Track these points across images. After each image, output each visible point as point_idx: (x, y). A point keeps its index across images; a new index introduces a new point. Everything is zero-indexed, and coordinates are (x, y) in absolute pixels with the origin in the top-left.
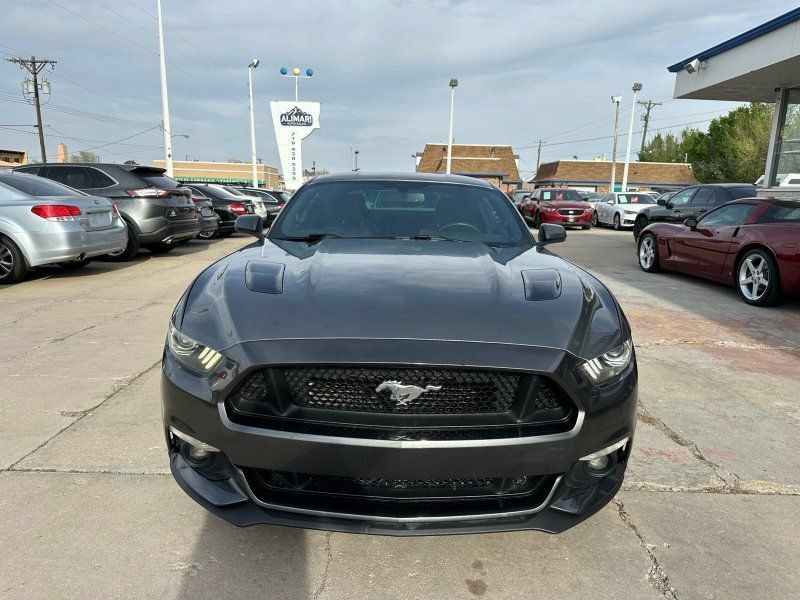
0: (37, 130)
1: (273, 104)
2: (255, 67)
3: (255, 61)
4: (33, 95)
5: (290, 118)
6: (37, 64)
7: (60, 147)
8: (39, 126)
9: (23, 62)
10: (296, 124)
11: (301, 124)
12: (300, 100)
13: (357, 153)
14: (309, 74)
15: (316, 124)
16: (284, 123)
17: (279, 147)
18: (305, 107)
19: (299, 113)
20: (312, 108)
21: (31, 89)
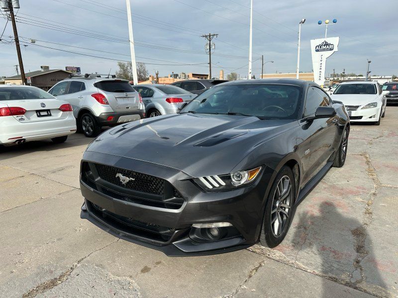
0: (209, 65)
1: (312, 41)
2: (303, 23)
3: (303, 20)
4: (209, 50)
5: (321, 48)
6: (211, 36)
7: (221, 72)
8: (210, 63)
9: (206, 36)
10: (324, 50)
11: (327, 50)
12: (328, 37)
13: (369, 62)
14: (334, 22)
15: (336, 49)
16: (317, 51)
17: (313, 63)
18: (330, 40)
19: (327, 44)
20: (334, 41)
21: (208, 47)
